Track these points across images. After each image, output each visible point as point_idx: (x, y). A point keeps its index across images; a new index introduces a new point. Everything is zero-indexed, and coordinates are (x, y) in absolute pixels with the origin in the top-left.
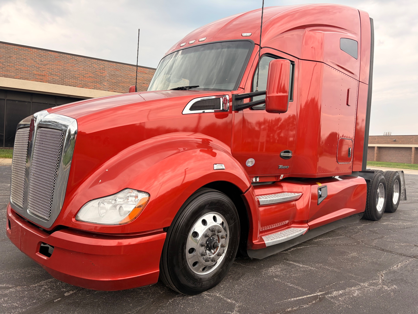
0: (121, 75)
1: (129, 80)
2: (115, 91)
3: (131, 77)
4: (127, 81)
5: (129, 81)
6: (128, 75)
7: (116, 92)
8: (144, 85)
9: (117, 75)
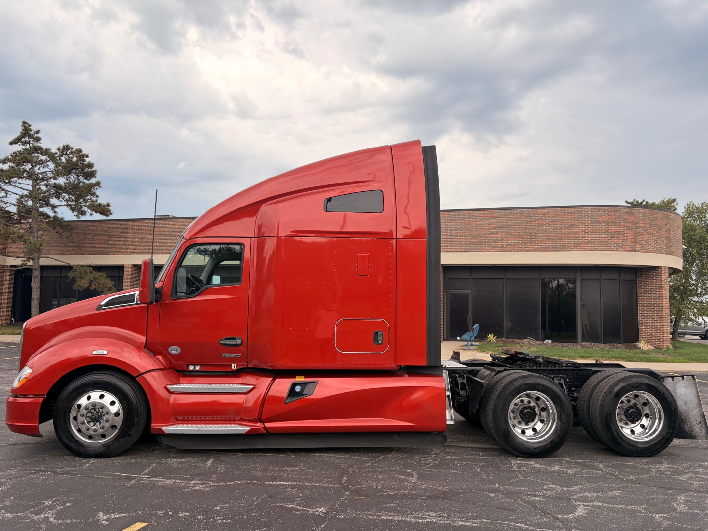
0: (456, 227)
1: (468, 232)
2: (449, 250)
3: (471, 227)
4: (465, 233)
5: (468, 234)
6: (466, 224)
7: (450, 252)
8: (491, 235)
9: (450, 227)
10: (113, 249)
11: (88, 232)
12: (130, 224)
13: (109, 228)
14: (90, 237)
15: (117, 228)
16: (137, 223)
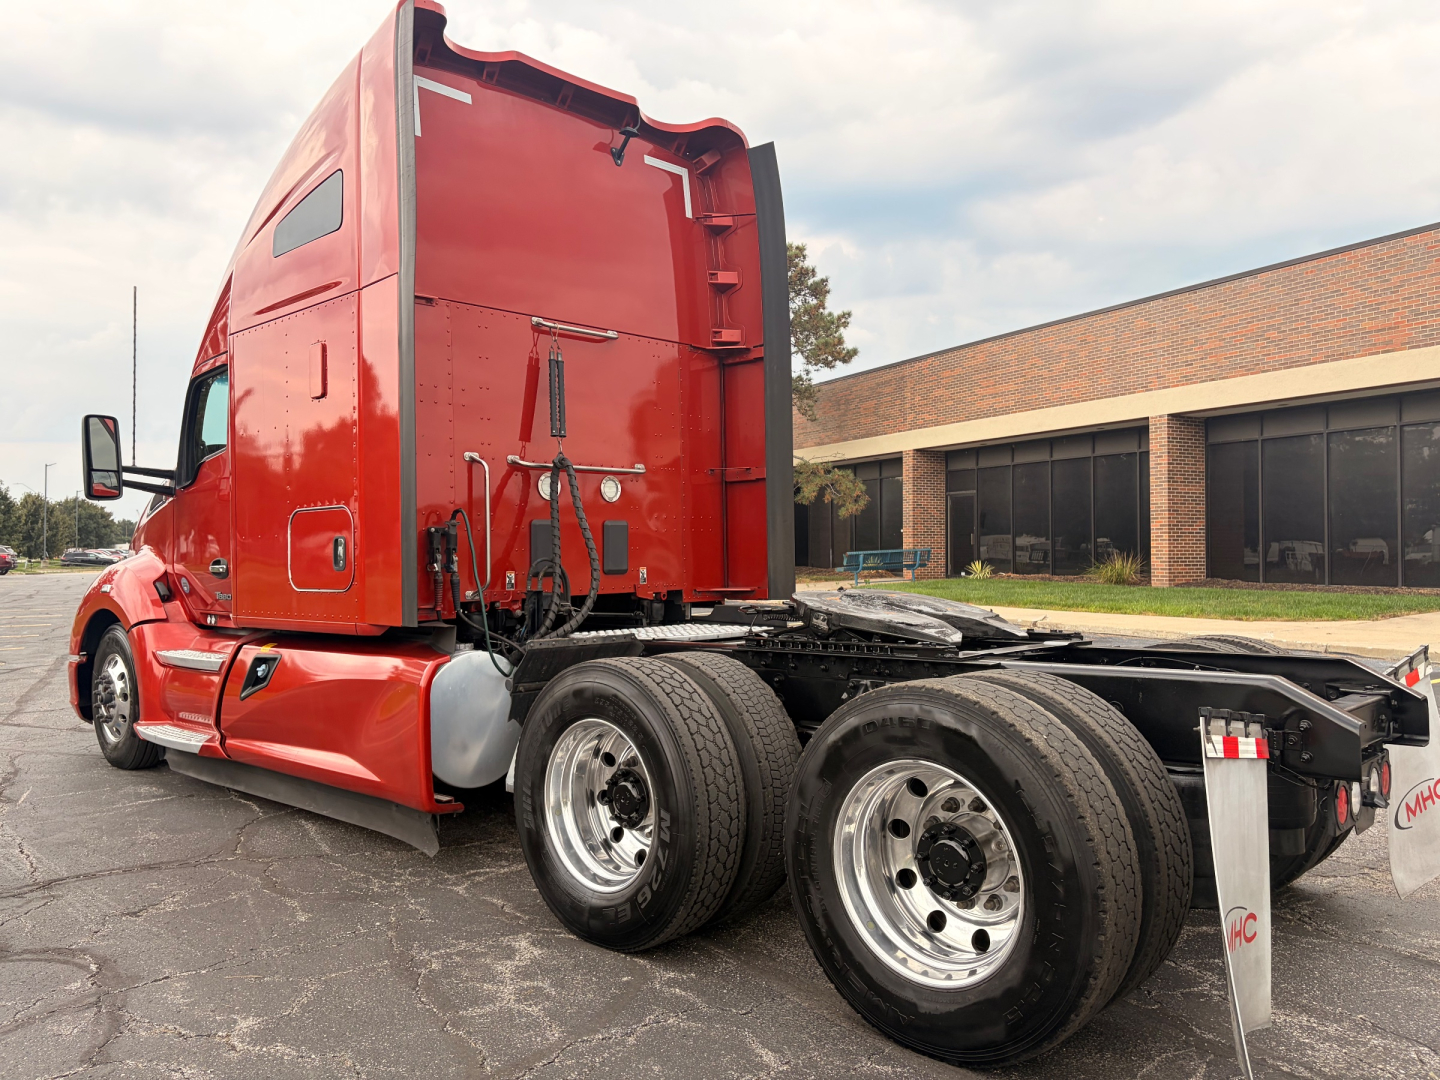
10: (886, 423)
11: (850, 397)
12: (907, 370)
13: (878, 384)
14: (853, 406)
15: (887, 383)
16: (918, 365)
